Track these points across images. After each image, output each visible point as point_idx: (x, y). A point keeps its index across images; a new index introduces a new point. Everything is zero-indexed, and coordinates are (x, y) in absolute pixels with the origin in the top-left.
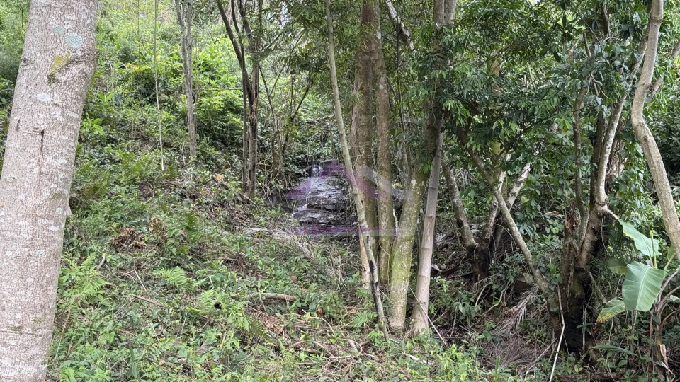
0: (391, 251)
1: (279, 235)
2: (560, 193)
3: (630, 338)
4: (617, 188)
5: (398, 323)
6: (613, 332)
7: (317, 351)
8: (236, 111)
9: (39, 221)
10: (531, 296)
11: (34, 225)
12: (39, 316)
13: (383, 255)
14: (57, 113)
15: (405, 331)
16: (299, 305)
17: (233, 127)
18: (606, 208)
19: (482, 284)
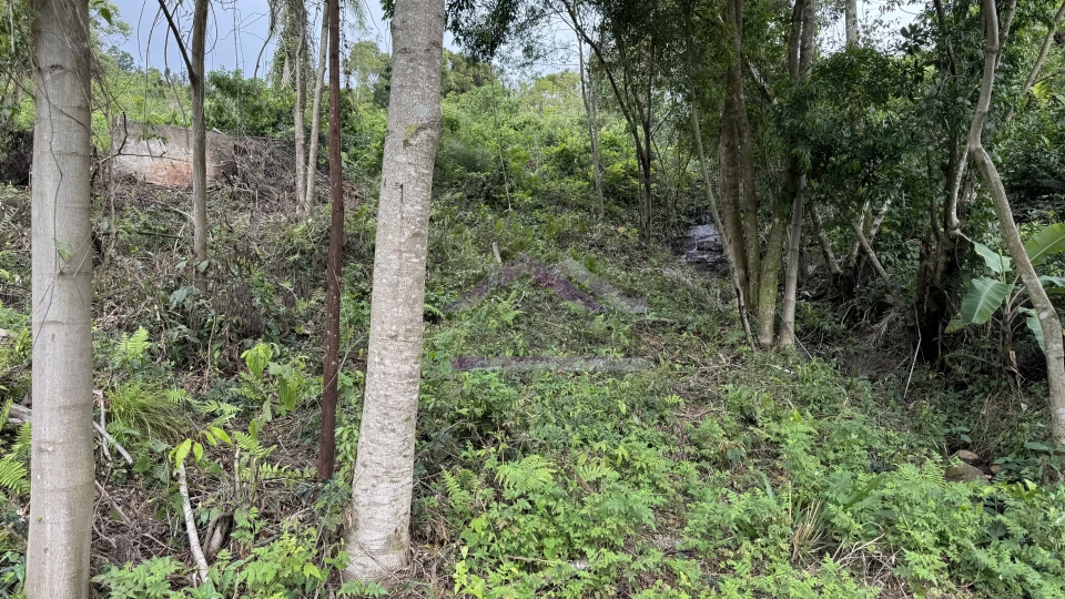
0: (759, 280)
1: (667, 272)
2: (920, 222)
3: (983, 347)
4: (969, 212)
5: (767, 340)
6: (967, 342)
7: (689, 362)
8: (635, 176)
9: (404, 255)
10: (893, 314)
11: (400, 258)
12: (409, 327)
13: (751, 284)
14: (411, 170)
15: (772, 346)
16: (679, 326)
17: (634, 190)
18: (958, 231)
19: (847, 306)
